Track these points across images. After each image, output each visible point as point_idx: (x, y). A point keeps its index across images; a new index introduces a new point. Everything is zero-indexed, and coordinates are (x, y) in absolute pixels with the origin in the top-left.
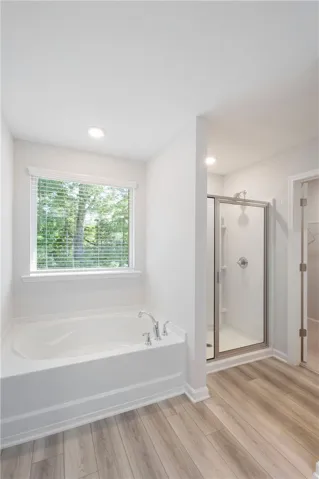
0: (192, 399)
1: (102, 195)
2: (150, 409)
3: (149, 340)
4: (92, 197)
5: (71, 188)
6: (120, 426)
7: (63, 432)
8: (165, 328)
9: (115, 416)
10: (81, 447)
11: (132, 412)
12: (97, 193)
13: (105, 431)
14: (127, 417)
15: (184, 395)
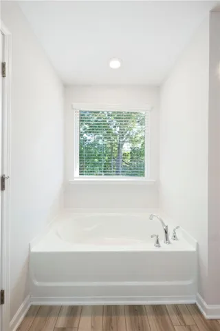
0: (204, 314)
1: (134, 130)
2: (158, 310)
3: (157, 242)
4: (128, 133)
5: (115, 127)
6: (128, 318)
7: (82, 306)
8: (175, 233)
9: (125, 306)
10: (92, 327)
11: (140, 306)
12: (131, 129)
13: (114, 318)
14: (135, 310)
15: (195, 306)
